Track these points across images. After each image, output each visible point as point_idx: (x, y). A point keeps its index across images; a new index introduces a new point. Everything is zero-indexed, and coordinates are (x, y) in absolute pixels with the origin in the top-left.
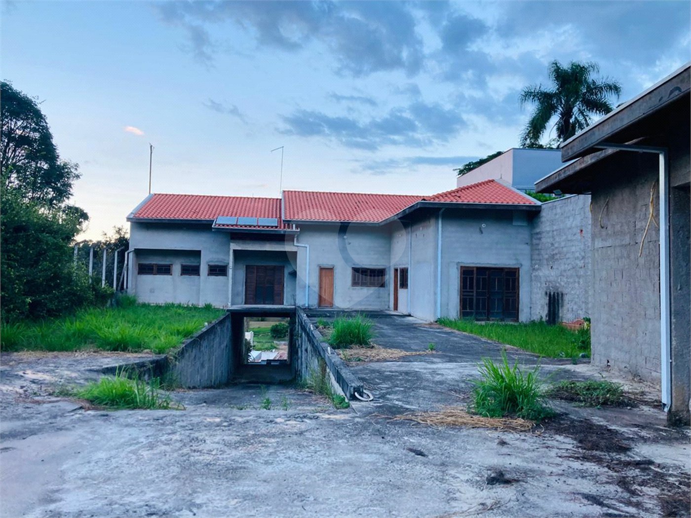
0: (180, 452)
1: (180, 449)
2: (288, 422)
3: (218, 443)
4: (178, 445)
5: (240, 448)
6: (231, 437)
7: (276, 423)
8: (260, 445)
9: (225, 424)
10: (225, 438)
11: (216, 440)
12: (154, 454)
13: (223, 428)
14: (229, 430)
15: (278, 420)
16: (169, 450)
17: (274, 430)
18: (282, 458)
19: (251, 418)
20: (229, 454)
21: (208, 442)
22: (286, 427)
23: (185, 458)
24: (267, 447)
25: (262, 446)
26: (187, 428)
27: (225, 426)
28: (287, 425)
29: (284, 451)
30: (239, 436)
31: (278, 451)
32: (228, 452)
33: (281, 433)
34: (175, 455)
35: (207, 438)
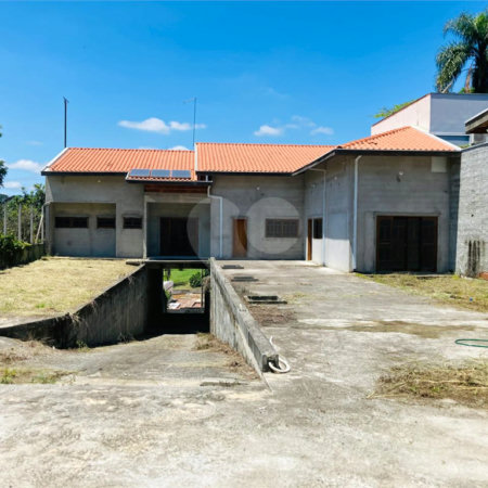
0: (43, 455)
1: (44, 450)
2: (187, 405)
3: (94, 440)
4: (44, 443)
5: (121, 448)
6: (114, 429)
7: (172, 406)
8: (148, 442)
9: (111, 408)
10: (106, 431)
11: (93, 435)
12: (9, 460)
13: (106, 414)
14: (114, 418)
15: (176, 402)
16: (30, 453)
17: (168, 419)
18: (174, 466)
19: (143, 398)
20: (105, 459)
21: (82, 437)
22: (183, 412)
23: (46, 466)
24: (156, 445)
25: (151, 445)
26: (63, 414)
27: (109, 411)
28: (185, 409)
29: (177, 453)
30: (123, 427)
31: (170, 452)
32: (105, 454)
33: (176, 423)
34: (35, 460)
35: (83, 431)
